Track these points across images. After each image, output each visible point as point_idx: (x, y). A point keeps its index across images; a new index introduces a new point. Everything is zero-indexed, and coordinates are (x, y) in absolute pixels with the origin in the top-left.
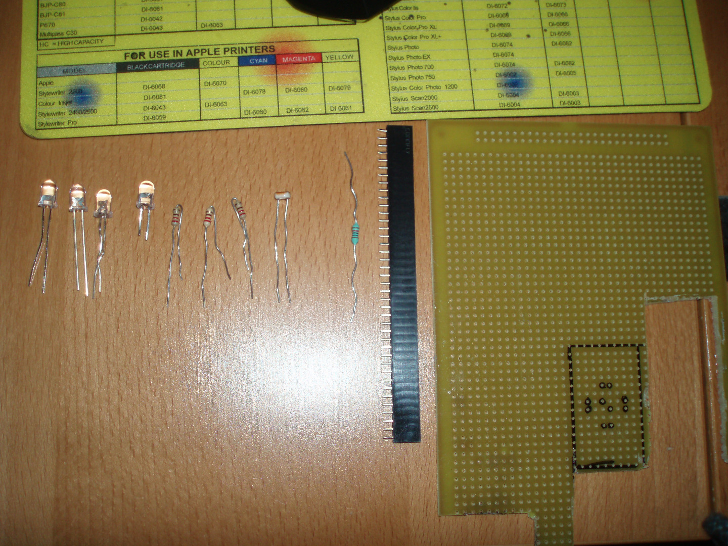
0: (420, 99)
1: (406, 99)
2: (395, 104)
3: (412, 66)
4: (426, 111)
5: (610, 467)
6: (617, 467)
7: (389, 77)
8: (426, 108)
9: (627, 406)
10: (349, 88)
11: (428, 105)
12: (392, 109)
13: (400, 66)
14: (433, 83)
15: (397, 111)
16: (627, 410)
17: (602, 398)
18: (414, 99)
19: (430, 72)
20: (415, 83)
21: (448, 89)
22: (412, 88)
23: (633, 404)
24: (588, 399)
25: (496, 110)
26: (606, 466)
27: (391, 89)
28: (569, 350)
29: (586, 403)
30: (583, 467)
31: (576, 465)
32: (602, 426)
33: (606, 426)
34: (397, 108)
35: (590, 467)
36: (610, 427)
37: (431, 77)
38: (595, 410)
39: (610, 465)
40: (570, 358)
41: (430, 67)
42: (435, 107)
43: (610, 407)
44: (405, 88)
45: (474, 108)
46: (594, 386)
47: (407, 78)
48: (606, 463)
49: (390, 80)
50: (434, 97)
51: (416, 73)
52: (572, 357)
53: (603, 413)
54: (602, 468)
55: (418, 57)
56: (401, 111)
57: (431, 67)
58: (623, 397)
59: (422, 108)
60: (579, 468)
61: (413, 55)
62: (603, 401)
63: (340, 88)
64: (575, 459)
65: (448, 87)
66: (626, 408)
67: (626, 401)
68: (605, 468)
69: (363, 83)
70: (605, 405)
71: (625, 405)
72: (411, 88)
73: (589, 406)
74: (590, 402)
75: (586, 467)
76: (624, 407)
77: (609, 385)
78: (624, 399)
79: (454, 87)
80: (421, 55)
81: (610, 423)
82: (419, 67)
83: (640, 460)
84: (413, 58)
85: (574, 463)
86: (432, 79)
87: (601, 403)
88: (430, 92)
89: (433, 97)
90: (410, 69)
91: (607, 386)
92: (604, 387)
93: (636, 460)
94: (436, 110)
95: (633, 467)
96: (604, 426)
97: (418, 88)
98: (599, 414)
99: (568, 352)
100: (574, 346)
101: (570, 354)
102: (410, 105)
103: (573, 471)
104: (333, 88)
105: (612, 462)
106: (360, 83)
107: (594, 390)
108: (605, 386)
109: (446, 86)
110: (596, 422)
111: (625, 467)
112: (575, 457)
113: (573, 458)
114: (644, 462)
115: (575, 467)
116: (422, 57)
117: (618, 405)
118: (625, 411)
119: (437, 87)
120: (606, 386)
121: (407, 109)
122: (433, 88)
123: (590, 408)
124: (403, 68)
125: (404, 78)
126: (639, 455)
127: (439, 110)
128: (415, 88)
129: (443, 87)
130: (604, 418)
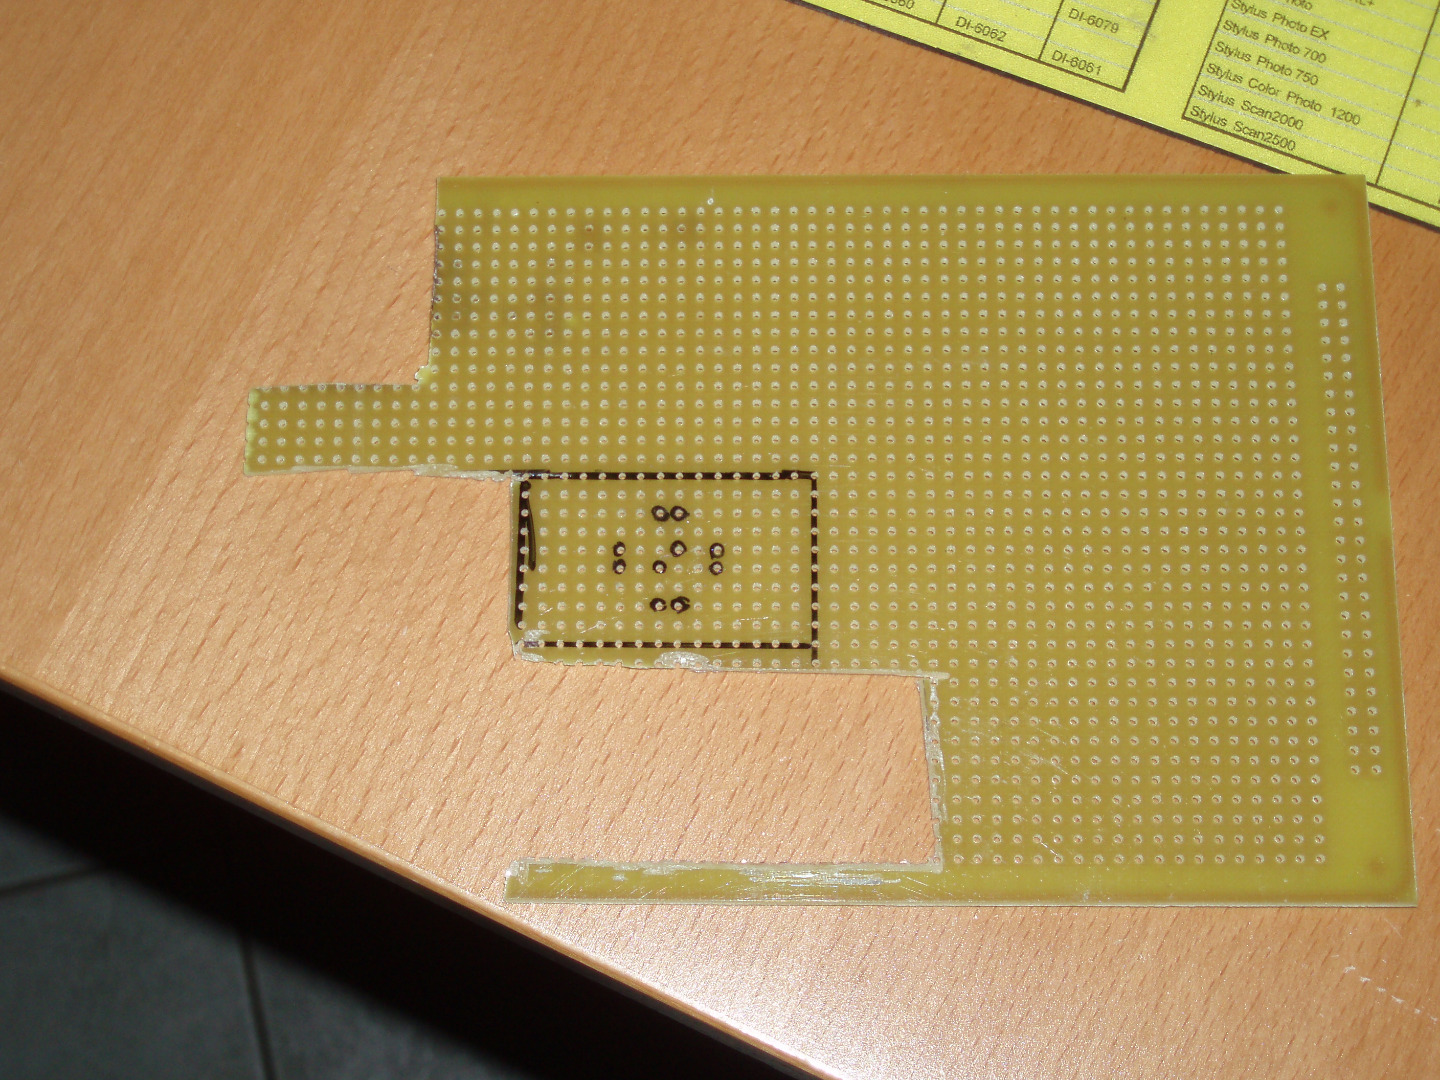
0: (1263, 113)
1: (1230, 102)
2: (1202, 102)
3: (1276, 40)
4: (1262, 142)
5: (520, 559)
6: (520, 578)
7: (1215, 42)
8: (1266, 136)
9: (665, 608)
10: (1115, 28)
11: (1275, 133)
12: (1190, 109)
13: (1249, 29)
14: (1308, 92)
15: (1199, 120)
16: (654, 609)
17: (685, 549)
18: (1247, 106)
19: (1311, 67)
20: (1266, 76)
21: (1335, 118)
22: (1255, 85)
23: (668, 626)
24: (686, 514)
25: (1427, 205)
26: (525, 550)
27: (1207, 67)
28: (804, 475)
29: (676, 508)
30: (525, 495)
31: (531, 478)
32: (620, 544)
33: (620, 555)
34: (1199, 112)
35: (525, 513)
36: (616, 564)
37: (1310, 78)
38: (659, 530)
39: (526, 560)
40: (785, 475)
41: (1318, 56)
42: (1288, 144)
43: (665, 566)
44: (1238, 79)
45: (1377, 181)
46: (717, 531)
47: (1254, 59)
48: (530, 551)
49: (1212, 48)
50: (1295, 123)
51: (1279, 57)
52: (787, 481)
53: (649, 550)
54: (521, 540)
55: (1301, 27)
56: (1207, 122)
57: (1320, 57)
58: (688, 600)
59: (1256, 134)
60: (524, 486)
61: (1289, 17)
62: (679, 549)
63: (1094, 21)
64: (544, 476)
65: (1338, 113)
66: (659, 606)
67: (678, 606)
68: (519, 548)
69: (1152, 29)
70: (670, 555)
71: (668, 604)
72: (1253, 83)
73: (670, 515)
74: (678, 519)
75: (524, 504)
76: (663, 602)
77: (717, 568)
78: (682, 603)
79: (1350, 118)
80: (1309, 25)
81: (624, 565)
82: (1291, 47)
83: (532, 635)
84: (1288, 23)
85: (535, 473)
86: (1308, 83)
87: (676, 544)
88: (1291, 109)
89: (1292, 121)
90: (1270, 44)
91: (715, 563)
92: (713, 555)
93: (533, 626)
94: (1286, 150)
95: (518, 615)
96: (620, 550)
97: (1267, 88)
98: (649, 541)
99: (799, 472)
100: (814, 487)
101: (794, 475)
102: (1233, 116)
103: (520, 472)
104: (1080, 16)
105: (533, 566)
106: (1143, 28)
107: (707, 530)
108: (716, 558)
109: (1335, 110)
110: (630, 531)
111: (519, 596)
112: (550, 478)
113: (548, 472)
114: (527, 644)
115: (526, 477)
116: (1309, 30)
117: (668, 588)
118: (653, 604)
119: (1313, 105)
120: (715, 560)
121: (1224, 121)
122: (1303, 102)
123: (664, 519)
124: (1255, 35)
125: (1247, 57)
126: (546, 632)
127: (1295, 153)
128: (1262, 88)
129: (1327, 110)
130: (640, 549)
